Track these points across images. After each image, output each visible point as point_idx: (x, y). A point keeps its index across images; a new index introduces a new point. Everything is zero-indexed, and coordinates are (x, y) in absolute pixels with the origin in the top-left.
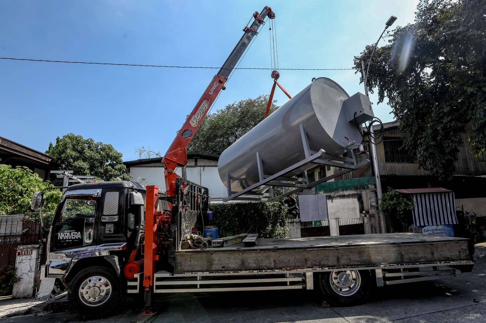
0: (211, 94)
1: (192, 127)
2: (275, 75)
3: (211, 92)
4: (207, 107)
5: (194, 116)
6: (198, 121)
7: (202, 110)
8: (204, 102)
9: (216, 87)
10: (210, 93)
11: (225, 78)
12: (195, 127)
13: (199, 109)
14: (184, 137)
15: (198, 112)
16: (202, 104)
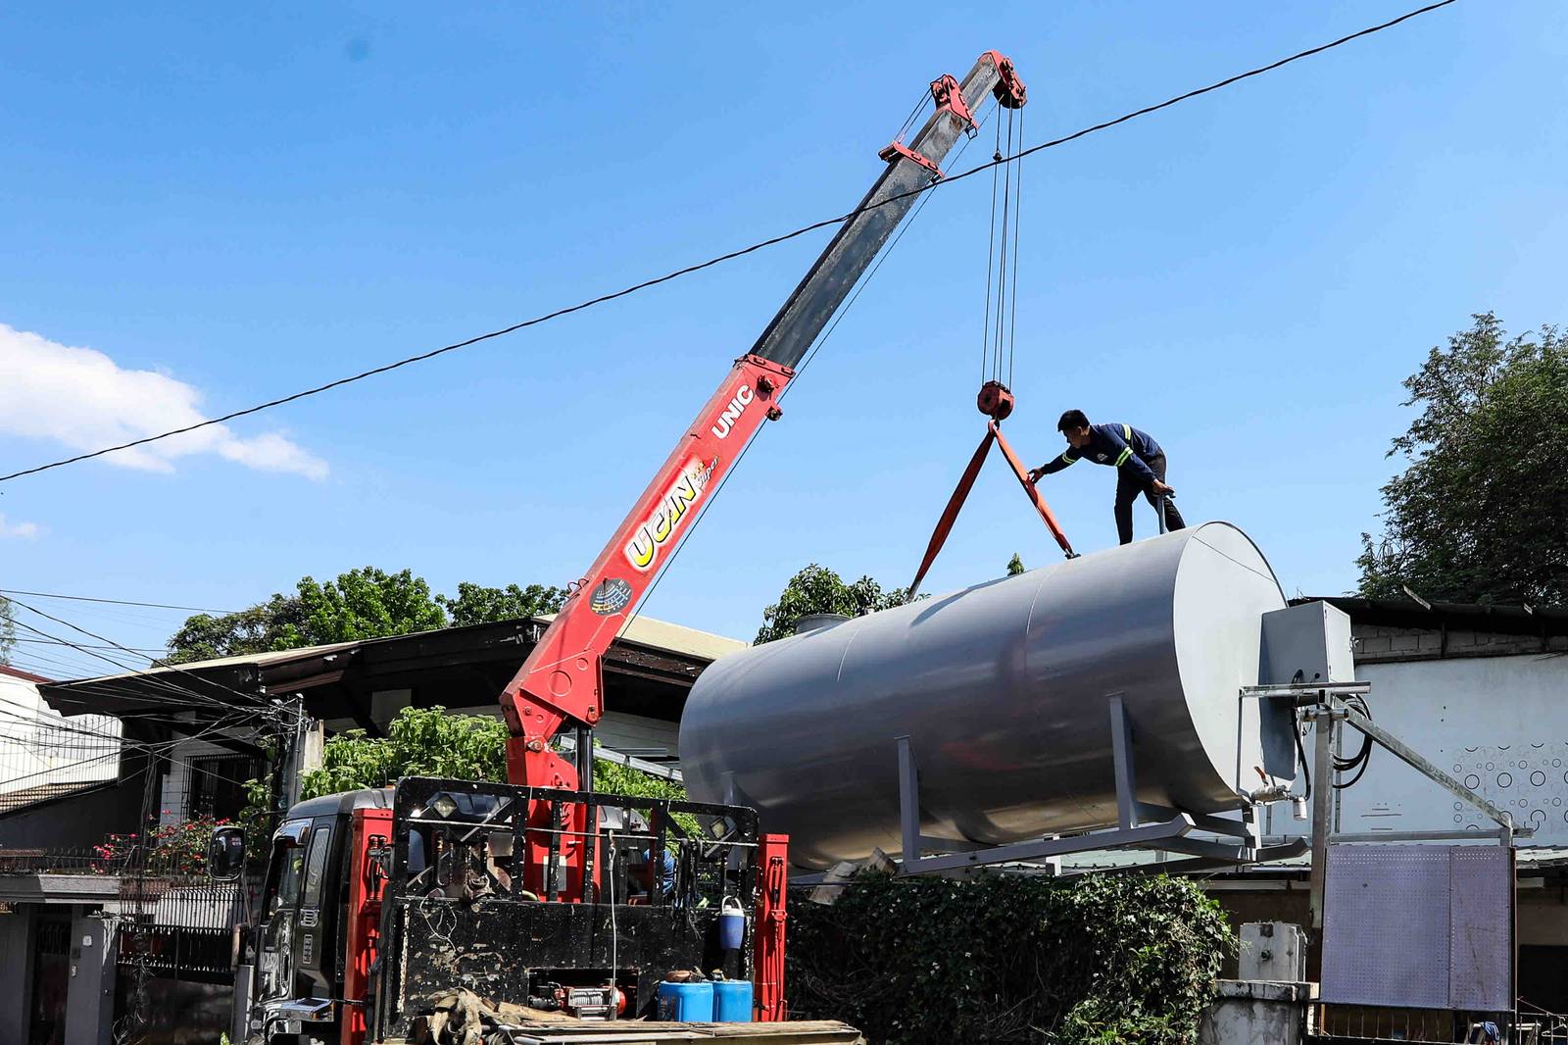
0: (721, 436)
1: (635, 571)
2: (995, 404)
3: (722, 430)
4: (699, 493)
5: (644, 525)
6: (660, 550)
7: (678, 502)
8: (692, 469)
9: (741, 409)
10: (715, 430)
11: (783, 370)
12: (645, 574)
13: (668, 497)
14: (597, 608)
15: (662, 508)
16: (682, 476)
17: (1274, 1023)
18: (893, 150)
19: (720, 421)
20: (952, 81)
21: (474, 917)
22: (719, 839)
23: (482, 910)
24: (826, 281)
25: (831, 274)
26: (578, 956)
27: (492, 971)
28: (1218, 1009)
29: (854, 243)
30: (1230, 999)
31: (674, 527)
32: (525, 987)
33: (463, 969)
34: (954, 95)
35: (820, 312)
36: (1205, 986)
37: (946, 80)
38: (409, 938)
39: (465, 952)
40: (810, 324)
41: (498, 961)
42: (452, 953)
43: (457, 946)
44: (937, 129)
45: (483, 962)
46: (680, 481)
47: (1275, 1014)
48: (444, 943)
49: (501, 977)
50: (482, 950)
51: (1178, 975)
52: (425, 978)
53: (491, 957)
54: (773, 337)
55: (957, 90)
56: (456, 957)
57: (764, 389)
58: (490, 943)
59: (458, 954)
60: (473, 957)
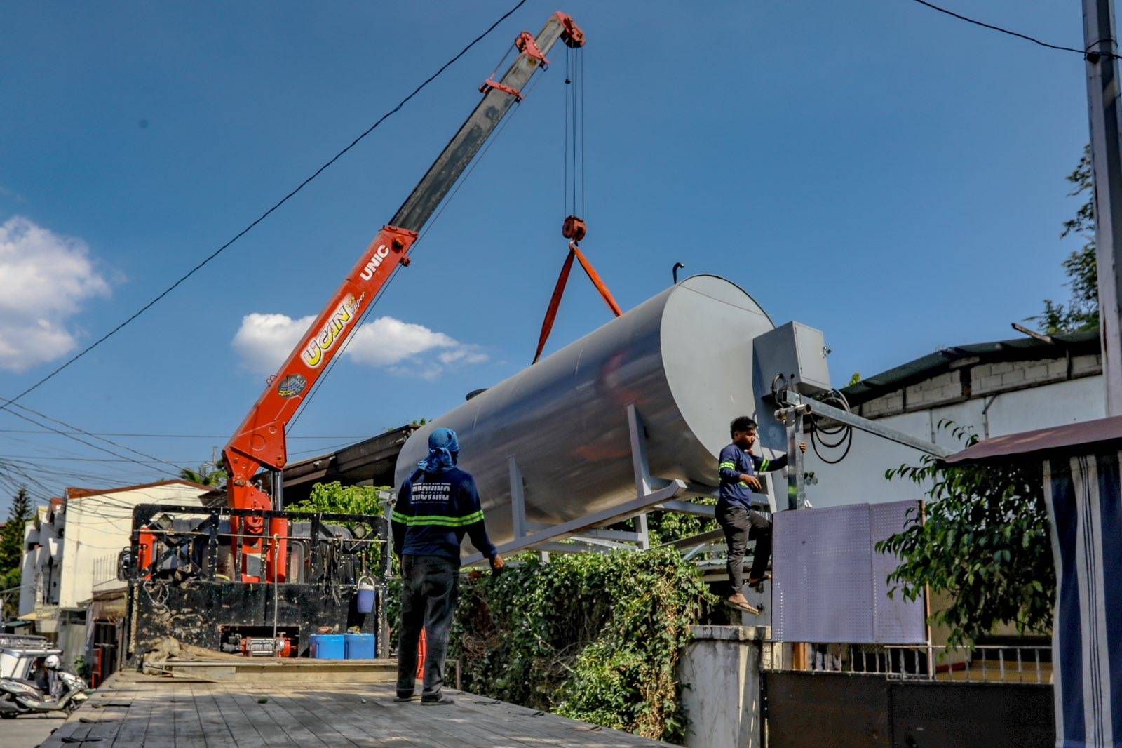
0: (367, 278)
1: (307, 367)
2: (573, 231)
3: (367, 274)
4: (351, 317)
5: (314, 339)
6: (326, 354)
7: (338, 323)
8: (346, 302)
9: (381, 260)
10: (362, 275)
11: (410, 233)
12: (315, 370)
13: (330, 320)
14: (282, 393)
15: (326, 327)
16: (340, 306)
17: (730, 658)
18: (486, 85)
19: (366, 269)
20: (528, 35)
21: (182, 593)
22: (361, 538)
23: (188, 587)
24: (440, 173)
25: (442, 169)
26: (256, 617)
27: (194, 625)
28: (694, 648)
29: (459, 148)
30: (699, 640)
31: (335, 339)
32: (217, 637)
33: (176, 625)
34: (529, 44)
35: (435, 194)
36: (680, 631)
37: (523, 36)
38: (139, 605)
39: (177, 614)
40: (429, 202)
41: (199, 620)
42: (168, 615)
43: (171, 610)
44: (517, 68)
45: (189, 620)
46: (339, 309)
47: (731, 651)
48: (162, 608)
49: (201, 630)
50: (188, 613)
51: (657, 622)
52: (150, 630)
53: (194, 617)
54: (402, 213)
55: (532, 40)
56: (170, 617)
57: (396, 247)
58: (194, 609)
59: (172, 615)
60: (182, 617)
